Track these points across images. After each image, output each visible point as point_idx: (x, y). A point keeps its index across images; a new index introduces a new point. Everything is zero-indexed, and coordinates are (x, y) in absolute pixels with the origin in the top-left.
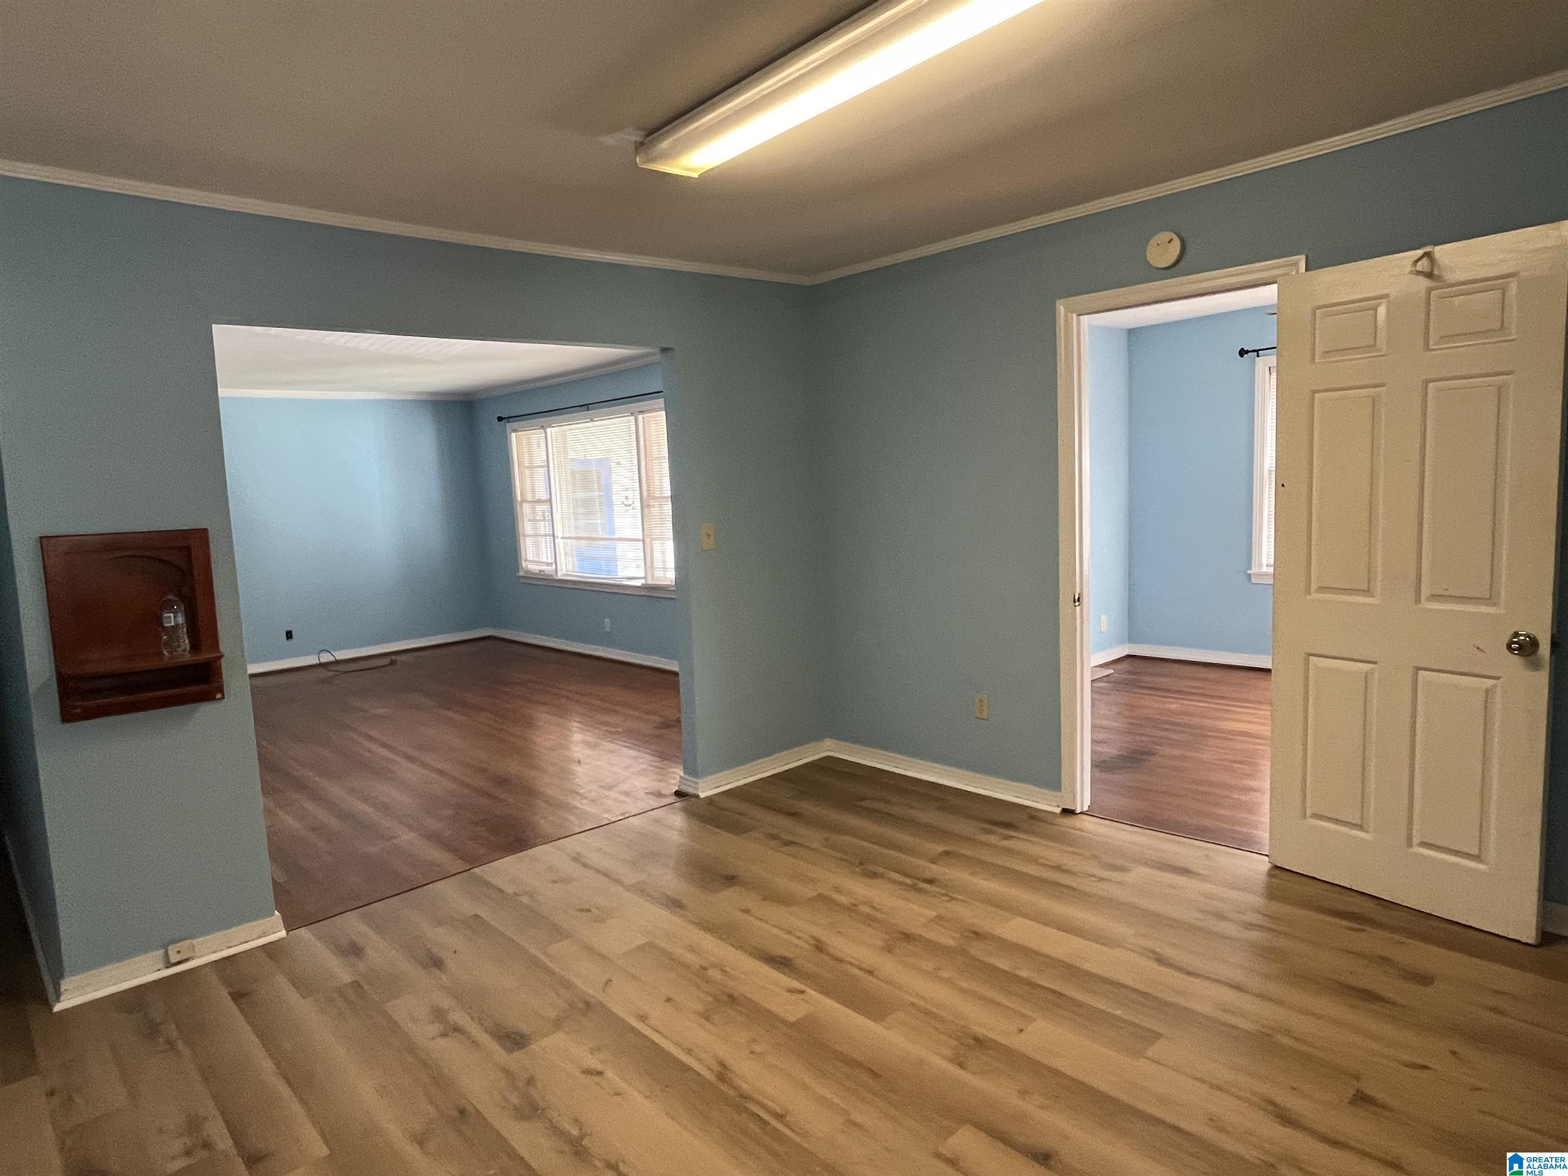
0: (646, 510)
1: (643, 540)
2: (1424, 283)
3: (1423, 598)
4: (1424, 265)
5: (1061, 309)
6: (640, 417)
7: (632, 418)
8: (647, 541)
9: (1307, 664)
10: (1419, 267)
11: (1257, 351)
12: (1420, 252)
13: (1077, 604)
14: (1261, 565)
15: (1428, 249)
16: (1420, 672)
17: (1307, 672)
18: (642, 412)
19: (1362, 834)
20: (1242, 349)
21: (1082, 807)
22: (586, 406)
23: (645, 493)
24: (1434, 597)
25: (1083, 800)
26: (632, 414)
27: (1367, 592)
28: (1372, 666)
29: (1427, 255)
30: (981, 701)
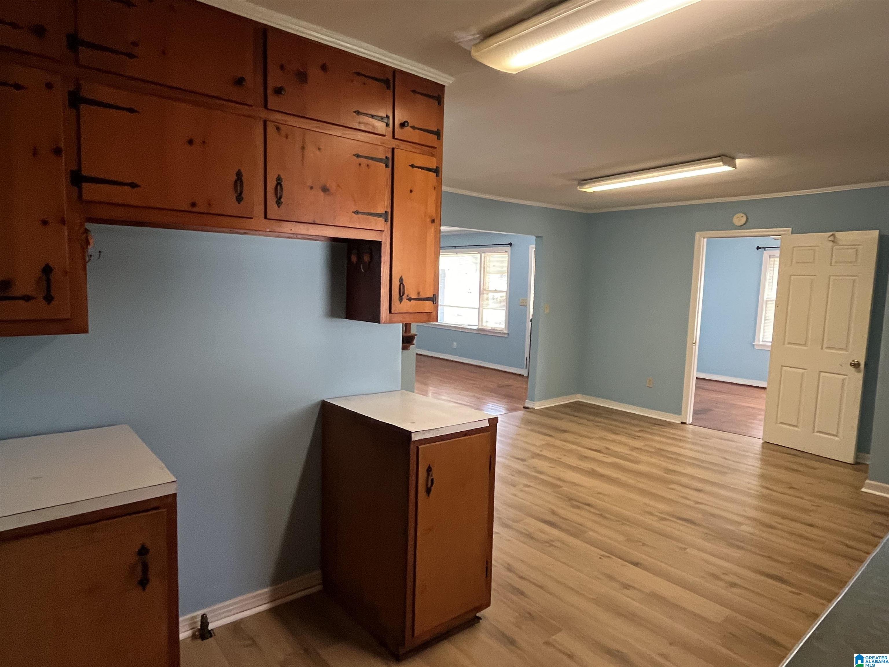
0: (481, 296)
1: (479, 309)
2: (831, 244)
3: (824, 348)
4: (832, 238)
5: (697, 234)
6: (483, 254)
7: (479, 255)
8: (481, 309)
9: (781, 369)
10: (830, 239)
11: (765, 248)
12: (830, 233)
13: (694, 345)
14: (759, 341)
15: (833, 233)
16: (822, 373)
17: (781, 372)
18: (484, 252)
19: (796, 429)
20: (758, 247)
21: (689, 421)
22: (455, 247)
23: (482, 289)
24: (827, 348)
25: (689, 420)
26: (479, 253)
27: (805, 345)
28: (803, 371)
29: (833, 235)
30: (650, 380)
